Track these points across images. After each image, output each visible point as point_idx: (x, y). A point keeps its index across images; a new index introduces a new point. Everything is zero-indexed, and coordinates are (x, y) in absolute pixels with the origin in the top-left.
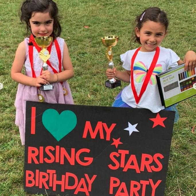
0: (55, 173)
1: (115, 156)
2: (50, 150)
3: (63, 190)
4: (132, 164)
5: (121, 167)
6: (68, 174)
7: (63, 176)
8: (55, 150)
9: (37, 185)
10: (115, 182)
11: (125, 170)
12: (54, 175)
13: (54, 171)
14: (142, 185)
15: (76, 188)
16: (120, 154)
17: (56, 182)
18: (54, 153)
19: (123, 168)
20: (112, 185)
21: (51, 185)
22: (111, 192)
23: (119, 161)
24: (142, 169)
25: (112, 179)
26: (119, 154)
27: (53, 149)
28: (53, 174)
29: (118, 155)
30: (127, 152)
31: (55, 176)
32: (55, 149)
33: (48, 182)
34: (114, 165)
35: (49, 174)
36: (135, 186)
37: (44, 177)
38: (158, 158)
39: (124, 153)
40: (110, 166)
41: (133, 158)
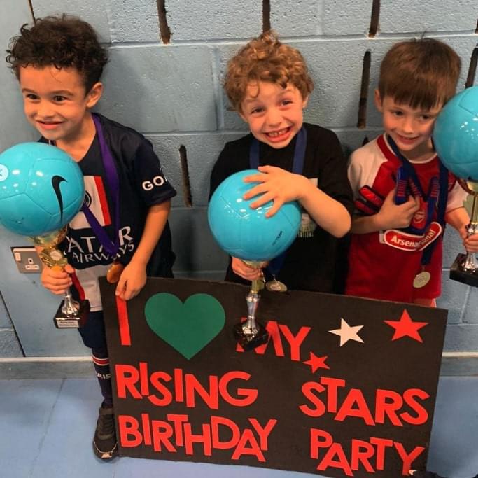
0: (187, 420)
1: (313, 391)
2: (161, 380)
3: (208, 452)
4: (355, 407)
5: (329, 411)
7: (205, 427)
8: (173, 381)
9: (148, 443)
10: (321, 439)
11: (340, 417)
12: (185, 424)
13: (185, 418)
14: (375, 447)
15: (236, 446)
16: (326, 386)
17: (192, 438)
18: (171, 386)
19: (335, 415)
20: (315, 446)
21: (179, 443)
22: (315, 455)
23: (325, 400)
25: (315, 433)
26: (323, 385)
27: (167, 378)
28: (183, 423)
29: (320, 389)
30: (342, 383)
31: (188, 427)
32: (171, 378)
34: (313, 407)
35: (172, 423)
36: (363, 450)
37: (162, 430)
38: (416, 398)
39: (334, 384)
40: (305, 409)
41: (356, 395)
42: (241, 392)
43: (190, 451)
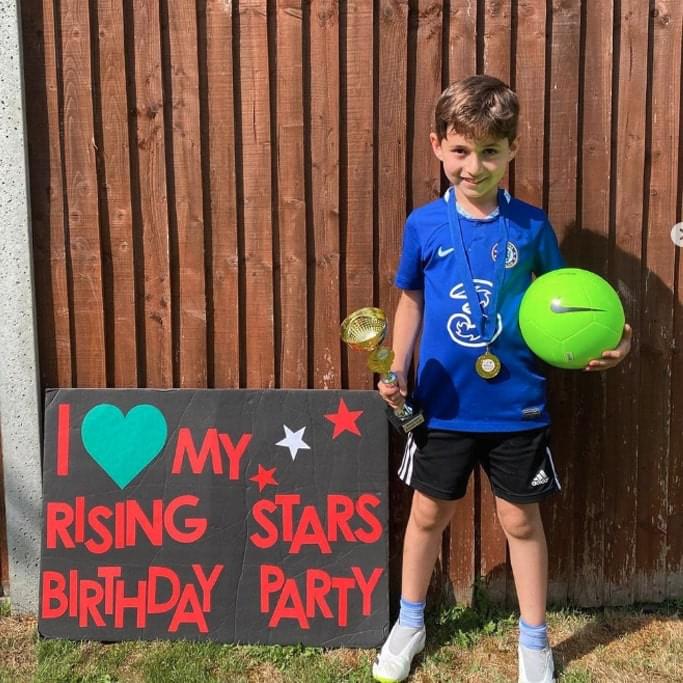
0: (120, 575)
1: (265, 512)
2: (100, 518)
3: (141, 622)
4: (310, 530)
6: (155, 571)
7: (142, 584)
9: (73, 614)
11: (294, 550)
12: (118, 582)
13: (117, 571)
17: (124, 603)
18: (110, 524)
19: (289, 544)
20: (266, 589)
21: (109, 611)
22: (265, 609)
24: (333, 536)
25: (265, 570)
27: (107, 514)
28: (115, 579)
31: (121, 584)
32: (111, 514)
33: (101, 607)
34: (265, 534)
35: (102, 582)
37: (91, 593)
38: (368, 506)
39: (288, 501)
40: (256, 539)
42: (189, 523)
43: (119, 623)
